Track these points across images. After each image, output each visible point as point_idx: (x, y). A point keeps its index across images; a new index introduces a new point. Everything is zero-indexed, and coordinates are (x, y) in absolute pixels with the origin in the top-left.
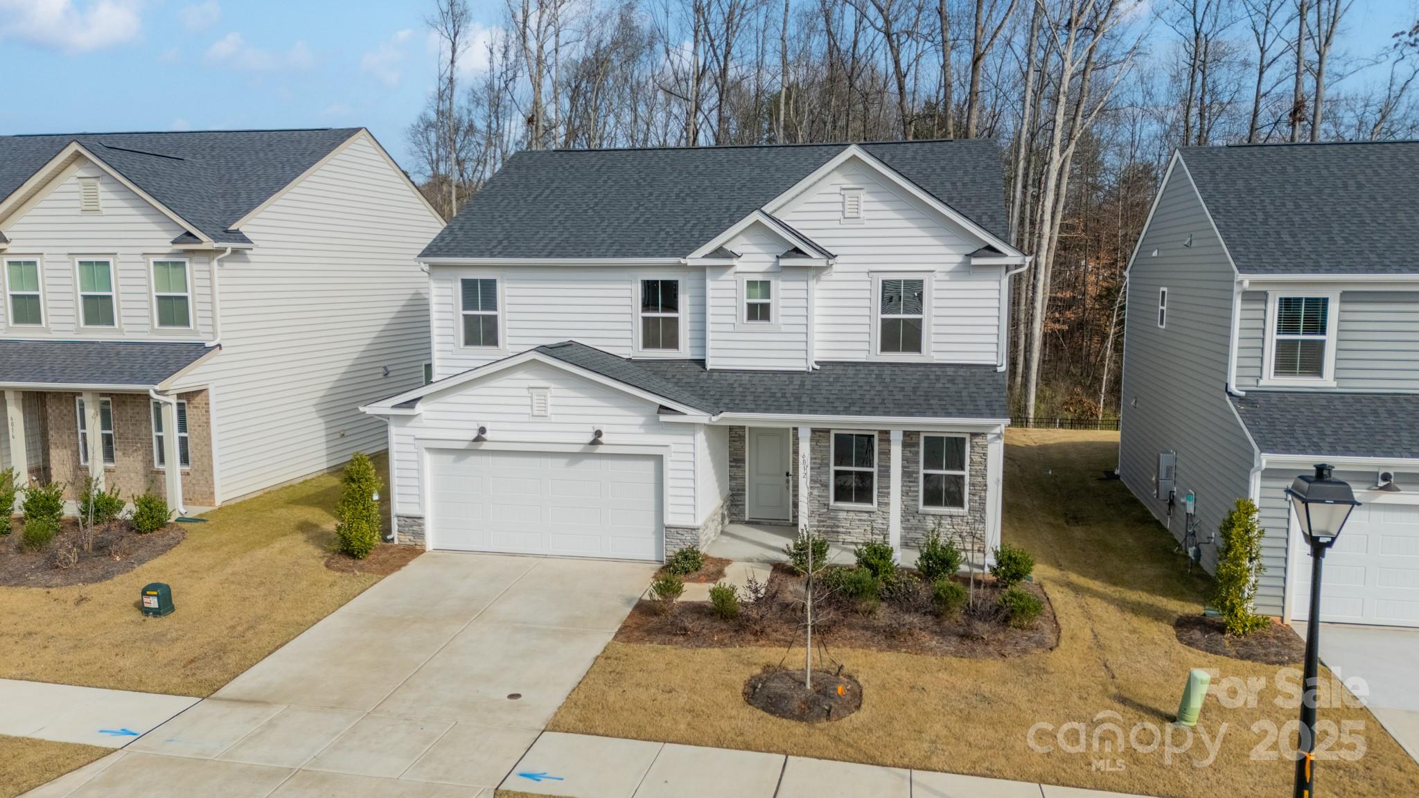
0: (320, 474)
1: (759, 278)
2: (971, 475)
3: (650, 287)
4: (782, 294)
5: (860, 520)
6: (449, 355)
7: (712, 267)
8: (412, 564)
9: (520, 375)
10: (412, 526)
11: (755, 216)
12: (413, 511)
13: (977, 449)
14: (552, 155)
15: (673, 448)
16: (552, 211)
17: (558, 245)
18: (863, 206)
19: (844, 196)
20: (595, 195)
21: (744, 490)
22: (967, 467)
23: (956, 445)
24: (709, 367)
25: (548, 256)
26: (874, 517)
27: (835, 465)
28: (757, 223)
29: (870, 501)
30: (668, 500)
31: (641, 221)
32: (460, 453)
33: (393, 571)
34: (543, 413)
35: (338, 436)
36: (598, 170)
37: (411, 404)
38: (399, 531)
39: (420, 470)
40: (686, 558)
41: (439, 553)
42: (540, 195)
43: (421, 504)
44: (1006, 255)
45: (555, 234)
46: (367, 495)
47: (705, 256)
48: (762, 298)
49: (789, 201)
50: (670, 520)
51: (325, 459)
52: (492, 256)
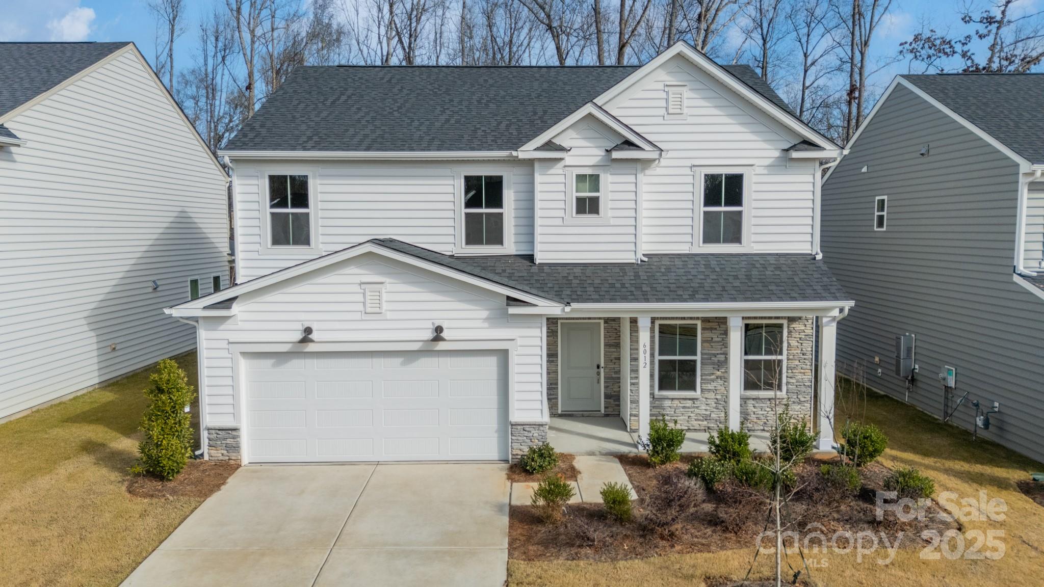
0: (91, 389)
1: (588, 171)
2: (788, 359)
3: (472, 183)
4: (611, 187)
5: (684, 407)
6: (255, 256)
7: (540, 160)
8: (231, 480)
9: (352, 270)
10: (225, 439)
11: (588, 109)
12: (226, 422)
13: (794, 335)
14: (337, 70)
15: (520, 342)
16: (356, 113)
17: (374, 141)
18: (686, 103)
19: (667, 93)
20: (395, 101)
21: (557, 384)
22: (785, 352)
23: (775, 330)
24: (538, 262)
25: (368, 149)
26: (697, 403)
27: (660, 354)
28: (590, 115)
29: (692, 387)
30: (514, 396)
31: (452, 121)
32: (280, 357)
33: (211, 492)
34: (377, 310)
35: (109, 349)
36: (389, 81)
37: (227, 304)
38: (210, 446)
39: (234, 378)
40: (541, 455)
41: (258, 467)
42: (338, 99)
43: (235, 415)
44: (824, 149)
45: (367, 131)
46: (175, 408)
47: (537, 149)
48: (590, 192)
49: (614, 97)
50: (516, 416)
51: (96, 374)
52: (305, 149)
